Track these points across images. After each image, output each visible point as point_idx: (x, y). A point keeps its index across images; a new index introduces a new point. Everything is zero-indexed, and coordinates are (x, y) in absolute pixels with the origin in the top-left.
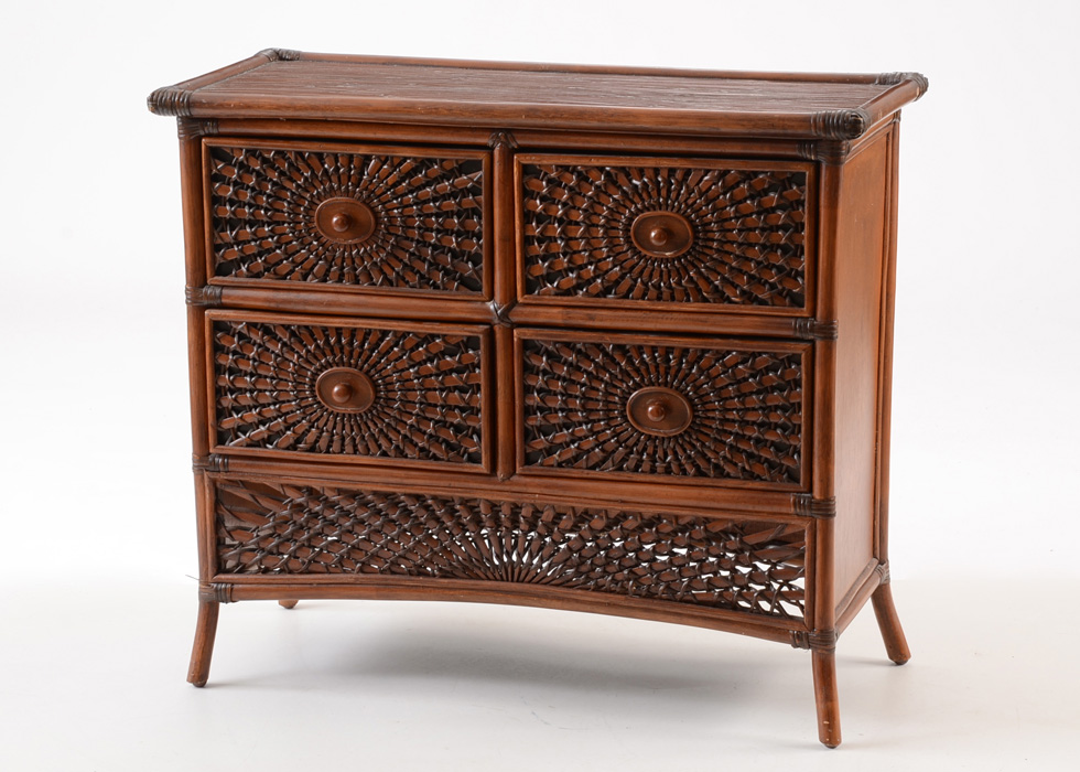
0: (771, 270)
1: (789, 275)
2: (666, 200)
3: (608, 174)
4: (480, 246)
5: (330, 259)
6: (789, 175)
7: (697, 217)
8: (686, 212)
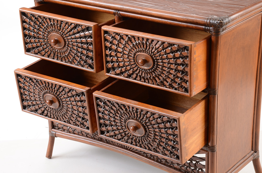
0: (178, 78)
1: (184, 81)
2: (145, 50)
3: (129, 38)
4: (93, 55)
5: (54, 52)
6: (184, 47)
7: (155, 57)
8: (151, 54)
